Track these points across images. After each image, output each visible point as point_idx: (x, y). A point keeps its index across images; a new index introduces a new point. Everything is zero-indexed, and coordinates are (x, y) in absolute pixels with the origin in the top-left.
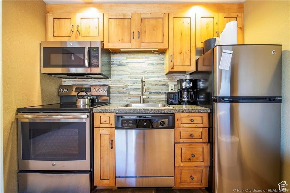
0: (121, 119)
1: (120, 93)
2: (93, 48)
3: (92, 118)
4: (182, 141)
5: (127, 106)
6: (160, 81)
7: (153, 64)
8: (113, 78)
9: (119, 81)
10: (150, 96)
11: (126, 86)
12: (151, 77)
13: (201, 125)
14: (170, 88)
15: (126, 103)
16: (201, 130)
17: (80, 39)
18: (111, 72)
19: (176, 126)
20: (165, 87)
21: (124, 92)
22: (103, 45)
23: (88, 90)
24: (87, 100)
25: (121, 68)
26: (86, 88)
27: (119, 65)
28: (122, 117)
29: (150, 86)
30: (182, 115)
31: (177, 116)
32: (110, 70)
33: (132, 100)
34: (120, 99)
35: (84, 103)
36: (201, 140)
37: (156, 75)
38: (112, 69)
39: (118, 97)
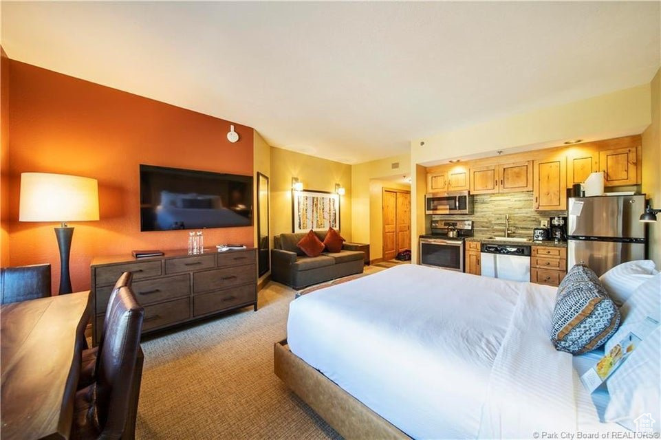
0: (485, 246)
1: (483, 227)
2: (462, 197)
3: (464, 244)
4: (538, 266)
5: (491, 238)
6: (529, 217)
7: (520, 201)
8: (476, 214)
9: (482, 217)
10: (516, 231)
11: (490, 221)
12: (518, 213)
13: (559, 257)
14: (542, 224)
15: (490, 236)
16: (558, 260)
17: (451, 189)
18: (475, 209)
19: (532, 255)
20: (535, 222)
21: (488, 226)
22: (469, 192)
23: (454, 225)
24: (455, 232)
25: (484, 206)
26: (453, 223)
27: (483, 203)
28: (486, 244)
29: (517, 222)
30: (538, 247)
31: (533, 248)
32: (474, 208)
33: (496, 234)
34: (484, 232)
35: (453, 234)
36: (558, 268)
37: (524, 211)
38: (475, 206)
39: (481, 231)
